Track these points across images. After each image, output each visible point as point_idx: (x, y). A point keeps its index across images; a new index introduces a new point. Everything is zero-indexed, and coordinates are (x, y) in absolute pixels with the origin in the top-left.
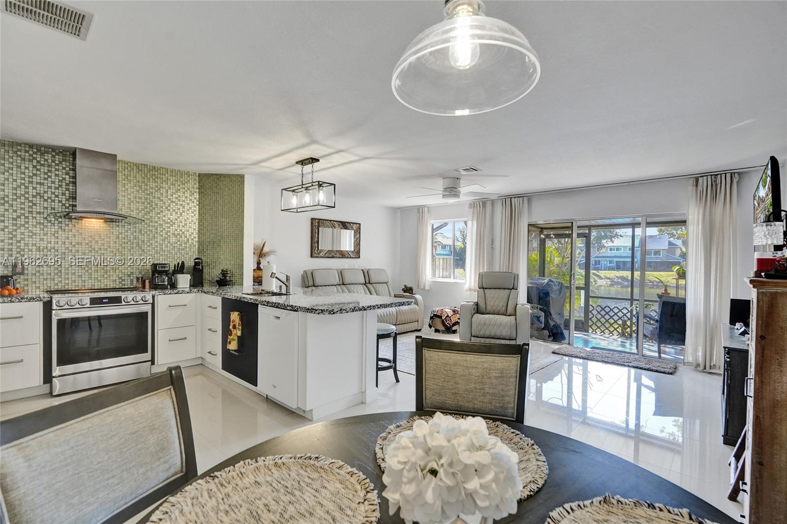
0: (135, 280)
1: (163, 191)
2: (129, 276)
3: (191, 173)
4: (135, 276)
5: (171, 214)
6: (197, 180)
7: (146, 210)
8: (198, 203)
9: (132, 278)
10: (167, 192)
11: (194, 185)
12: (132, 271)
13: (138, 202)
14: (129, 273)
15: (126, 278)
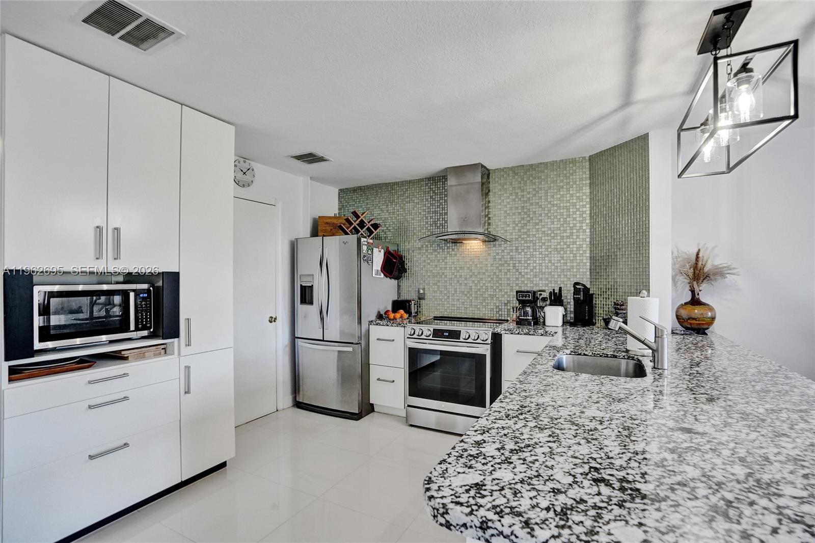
0: (512, 310)
1: (542, 193)
2: (506, 304)
3: (577, 159)
4: (512, 305)
5: (553, 223)
6: (588, 167)
7: (522, 222)
8: (588, 200)
9: (509, 308)
10: (546, 193)
11: (583, 175)
12: (509, 299)
13: (514, 214)
14: (506, 302)
15: (503, 307)
